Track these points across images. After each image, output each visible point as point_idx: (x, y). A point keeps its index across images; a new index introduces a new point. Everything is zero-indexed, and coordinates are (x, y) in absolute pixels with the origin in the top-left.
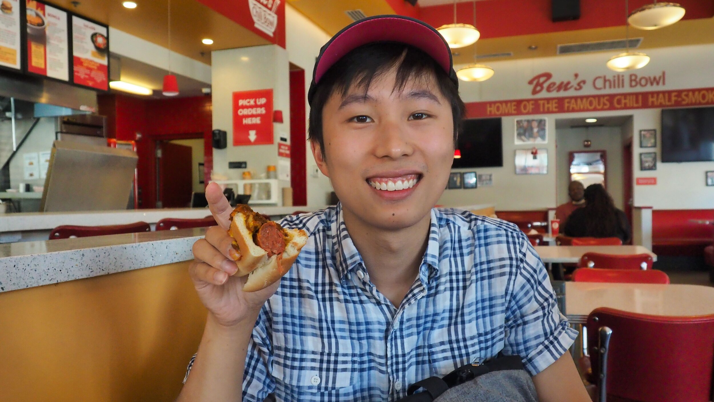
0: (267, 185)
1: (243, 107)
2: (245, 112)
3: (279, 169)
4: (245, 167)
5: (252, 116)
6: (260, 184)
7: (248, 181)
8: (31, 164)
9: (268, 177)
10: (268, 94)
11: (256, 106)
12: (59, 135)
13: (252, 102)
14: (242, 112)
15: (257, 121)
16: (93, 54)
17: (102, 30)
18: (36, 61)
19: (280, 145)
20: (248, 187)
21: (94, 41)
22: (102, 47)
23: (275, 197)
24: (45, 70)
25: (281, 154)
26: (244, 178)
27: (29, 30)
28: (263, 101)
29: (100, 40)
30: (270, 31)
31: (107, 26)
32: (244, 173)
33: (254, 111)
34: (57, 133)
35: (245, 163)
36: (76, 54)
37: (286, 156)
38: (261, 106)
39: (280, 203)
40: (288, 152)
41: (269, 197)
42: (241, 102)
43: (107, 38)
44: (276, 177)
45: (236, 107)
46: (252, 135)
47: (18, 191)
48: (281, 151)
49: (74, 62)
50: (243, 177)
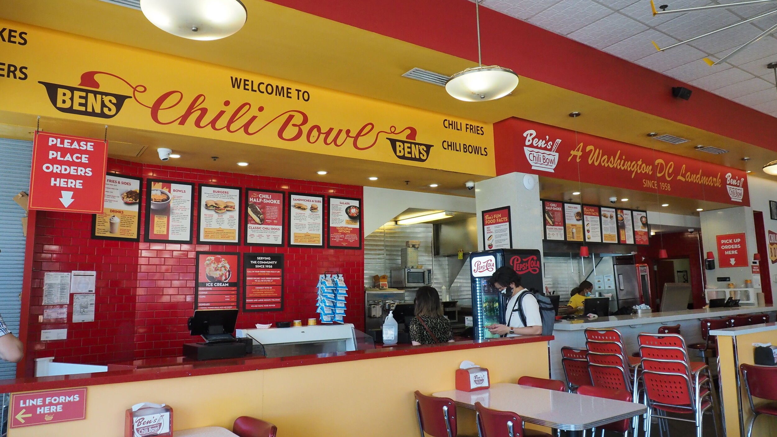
0: (746, 292)
1: (724, 244)
2: (726, 247)
3: (754, 281)
4: (729, 281)
5: (731, 249)
6: (740, 291)
7: (732, 289)
8: (599, 281)
9: (747, 287)
10: (742, 236)
11: (734, 243)
12: (615, 266)
13: (731, 241)
14: (723, 247)
15: (736, 252)
16: (642, 228)
17: (644, 214)
18: (622, 238)
19: (752, 267)
20: (733, 293)
21: (641, 221)
22: (645, 222)
23: (753, 300)
24: (625, 241)
25: (753, 272)
26: (729, 288)
27: (619, 224)
28: (739, 240)
29: (644, 219)
30: (739, 199)
31: (645, 212)
32: (729, 284)
33: (732, 247)
34: (614, 265)
35: (729, 278)
36: (635, 230)
37: (757, 272)
38: (737, 243)
39: (756, 302)
40: (758, 270)
41: (748, 299)
42: (723, 242)
43: (646, 218)
44: (752, 287)
45: (719, 244)
46: (733, 261)
47: (595, 296)
48: (754, 270)
49: (636, 234)
50: (728, 286)
